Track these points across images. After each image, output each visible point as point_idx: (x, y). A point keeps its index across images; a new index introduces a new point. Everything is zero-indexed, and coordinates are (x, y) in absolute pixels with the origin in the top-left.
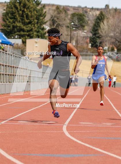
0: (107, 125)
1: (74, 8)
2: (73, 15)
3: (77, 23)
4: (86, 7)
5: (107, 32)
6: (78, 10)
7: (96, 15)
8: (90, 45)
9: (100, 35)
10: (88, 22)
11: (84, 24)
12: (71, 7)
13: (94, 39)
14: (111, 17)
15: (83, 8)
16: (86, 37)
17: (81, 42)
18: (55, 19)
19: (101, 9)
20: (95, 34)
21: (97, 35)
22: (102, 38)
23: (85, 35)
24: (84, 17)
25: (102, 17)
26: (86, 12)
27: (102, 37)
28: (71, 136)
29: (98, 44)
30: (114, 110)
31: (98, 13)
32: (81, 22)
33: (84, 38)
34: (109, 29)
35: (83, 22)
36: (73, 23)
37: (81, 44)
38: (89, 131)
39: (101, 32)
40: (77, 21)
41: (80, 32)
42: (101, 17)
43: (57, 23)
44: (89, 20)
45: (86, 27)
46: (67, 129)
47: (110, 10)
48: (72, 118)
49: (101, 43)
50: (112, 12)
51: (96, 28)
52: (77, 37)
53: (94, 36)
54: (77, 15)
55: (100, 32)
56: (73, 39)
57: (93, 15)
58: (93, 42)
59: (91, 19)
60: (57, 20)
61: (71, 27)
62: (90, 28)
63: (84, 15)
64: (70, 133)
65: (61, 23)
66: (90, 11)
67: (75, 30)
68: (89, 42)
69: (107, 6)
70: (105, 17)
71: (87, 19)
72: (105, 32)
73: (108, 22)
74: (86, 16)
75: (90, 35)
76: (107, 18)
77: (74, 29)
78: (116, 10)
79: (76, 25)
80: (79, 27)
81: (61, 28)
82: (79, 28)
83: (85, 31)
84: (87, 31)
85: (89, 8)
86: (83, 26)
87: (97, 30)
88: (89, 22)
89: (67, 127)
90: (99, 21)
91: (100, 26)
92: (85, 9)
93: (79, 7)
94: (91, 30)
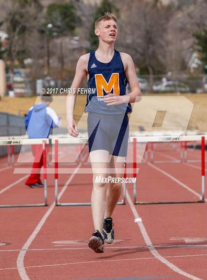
2: (52, 8)
3: (59, 23)
7: (96, 5)
10: (80, 20)
11: (72, 24)
16: (79, 50)
18: (17, 17)
23: (75, 45)
24: (74, 11)
25: (108, 8)
32: (68, 20)
35: (72, 20)
40: (59, 19)
41: (67, 40)
42: (105, 8)
43: (20, 26)
44: (82, 15)
45: (78, 30)
52: (61, 49)
54: (60, 7)
56: (54, 54)
57: (90, 5)
59: (87, 13)
60: (19, 20)
62: (86, 31)
63: (72, 7)
65: (28, 25)
67: (57, 37)
71: (78, 13)
75: (87, 44)
77: (55, 34)
79: (58, 27)
80: (65, 30)
81: (30, 35)
82: (65, 32)
83: (76, 38)
84: (81, 38)
86: (72, 28)
88: (84, 19)
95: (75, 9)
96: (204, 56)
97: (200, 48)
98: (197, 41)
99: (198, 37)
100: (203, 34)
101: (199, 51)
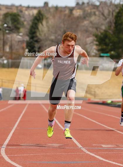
0: (54, 146)
1: (7, 7)
2: (6, 15)
3: (10, 25)
4: (21, 6)
5: (47, 35)
6: (11, 9)
7: (33, 15)
8: (27, 50)
9: (39, 39)
10: (23, 24)
11: (19, 26)
12: (3, 6)
13: (32, 44)
14: (51, 17)
15: (17, 7)
16: (22, 42)
17: (16, 47)
19: (39, 7)
20: (32, 38)
21: (35, 39)
22: (41, 42)
23: (20, 39)
24: (19, 18)
25: (41, 17)
26: (21, 11)
27: (41, 40)
28: (12, 160)
29: (37, 49)
30: (60, 128)
31: (35, 12)
32: (16, 23)
33: (20, 43)
34: (49, 31)
35: (18, 23)
36: (5, 25)
37: (17, 49)
38: (33, 154)
39: (40, 34)
40: (10, 22)
41: (15, 35)
42: (39, 17)
44: (25, 21)
45: (22, 30)
46: (5, 152)
47: (50, 8)
48: (10, 139)
49: (39, 48)
50: (52, 10)
51: (33, 30)
52: (11, 41)
53: (31, 40)
54: (11, 15)
55: (38, 34)
56: (7, 44)
57: (29, 14)
58: (30, 46)
59: (27, 19)
61: (4, 30)
62: (27, 30)
63: (18, 15)
64: (10, 158)
66: (26, 10)
67: (9, 34)
68: (25, 47)
69: (46, 4)
70: (44, 17)
71: (22, 19)
72: (45, 35)
73: (47, 22)
74: (22, 16)
75: (27, 38)
76: (47, 18)
77: (7, 31)
78: (57, 8)
79: (10, 27)
80: (13, 29)
82: (14, 31)
83: (21, 34)
84: (24, 34)
85: (24, 7)
86: (18, 29)
87: (35, 33)
88: (25, 23)
89: (5, 151)
90: (36, 21)
91: (38, 28)
92: (19, 8)
93: (13, 6)
94: (28, 33)
95: (20, 17)
96: (100, 48)
97: (97, 43)
98: (96, 39)
99: (96, 36)
100: (99, 34)
101: (97, 45)
